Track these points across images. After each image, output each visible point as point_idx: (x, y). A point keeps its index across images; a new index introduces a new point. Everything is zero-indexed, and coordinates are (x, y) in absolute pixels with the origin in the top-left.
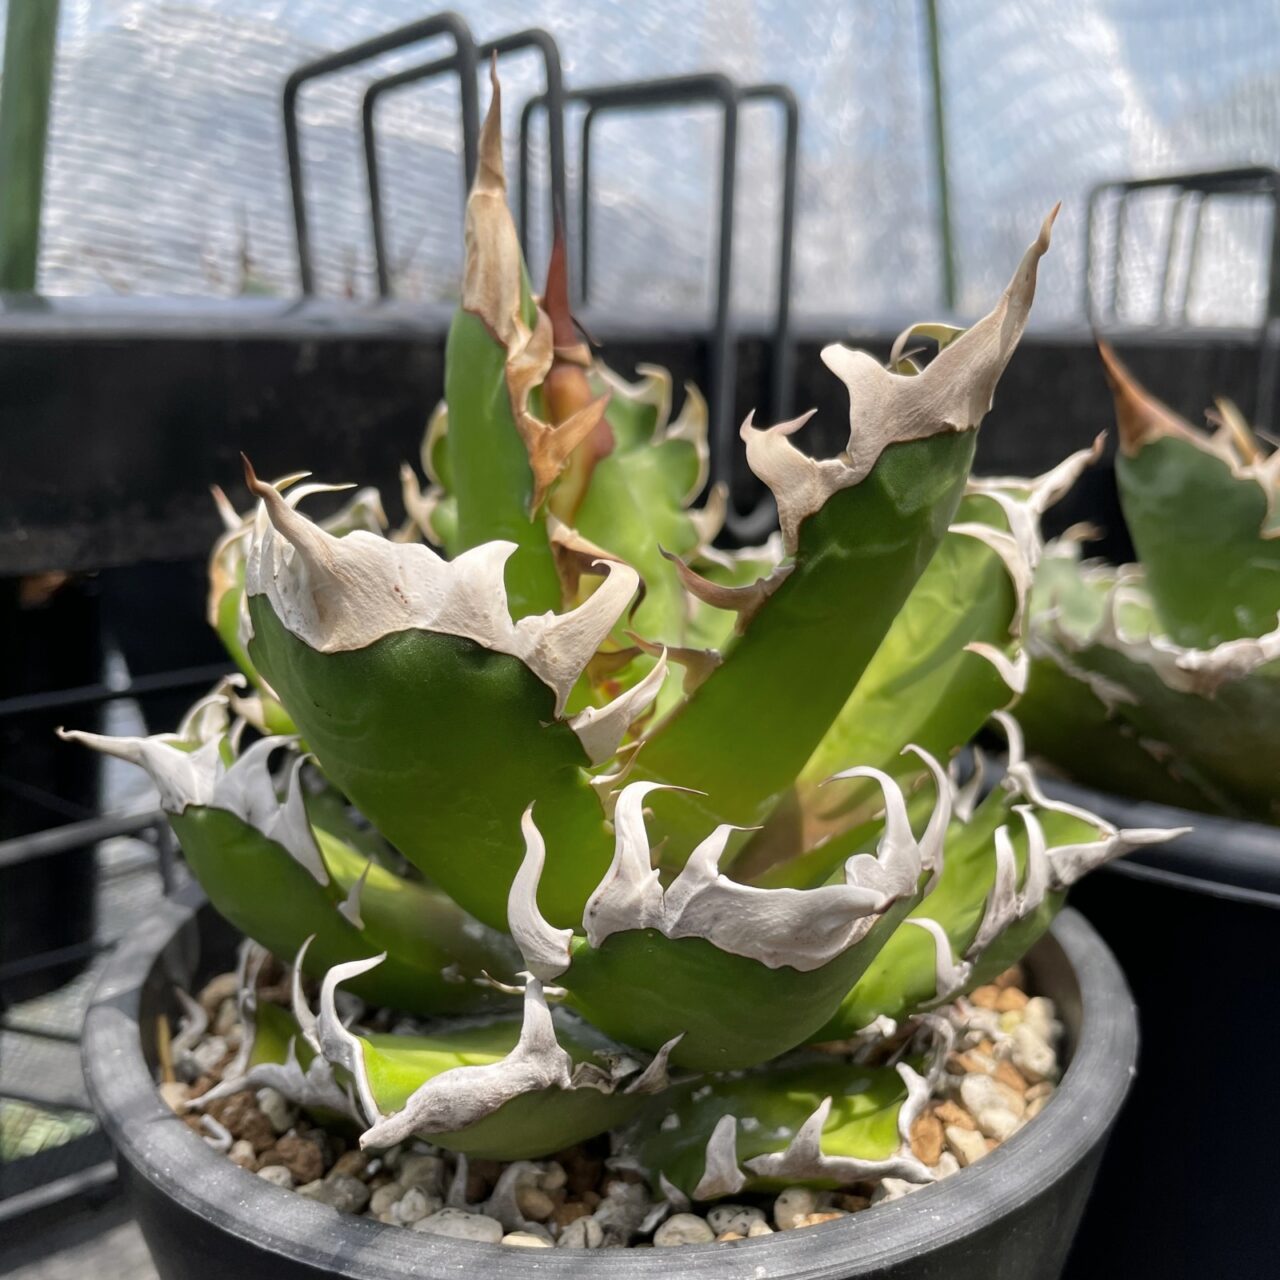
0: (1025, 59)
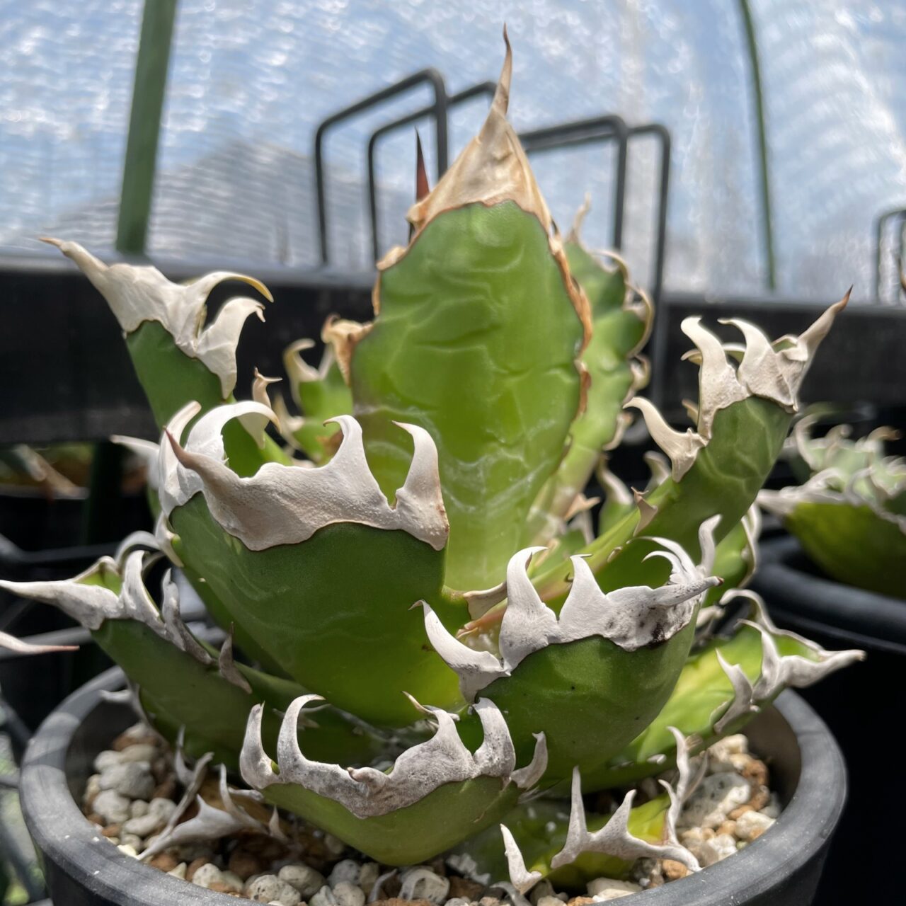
0: (833, 138)
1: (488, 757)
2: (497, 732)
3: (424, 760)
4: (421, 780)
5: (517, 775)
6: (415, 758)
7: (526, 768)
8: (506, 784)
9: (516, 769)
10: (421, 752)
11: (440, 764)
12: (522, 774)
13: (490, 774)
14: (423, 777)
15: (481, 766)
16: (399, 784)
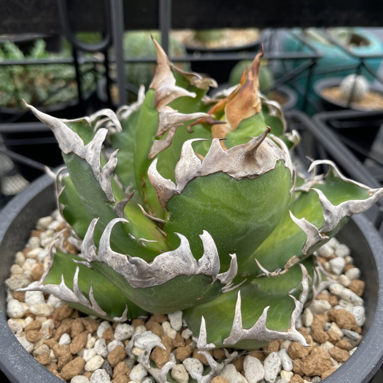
1: (205, 264)
2: (211, 250)
3: (171, 260)
4: (168, 271)
5: (221, 276)
6: (166, 258)
7: (225, 273)
8: (214, 280)
9: (220, 273)
10: (169, 256)
11: (179, 264)
12: (223, 276)
13: (206, 274)
14: (169, 269)
15: (201, 268)
16: (155, 271)
